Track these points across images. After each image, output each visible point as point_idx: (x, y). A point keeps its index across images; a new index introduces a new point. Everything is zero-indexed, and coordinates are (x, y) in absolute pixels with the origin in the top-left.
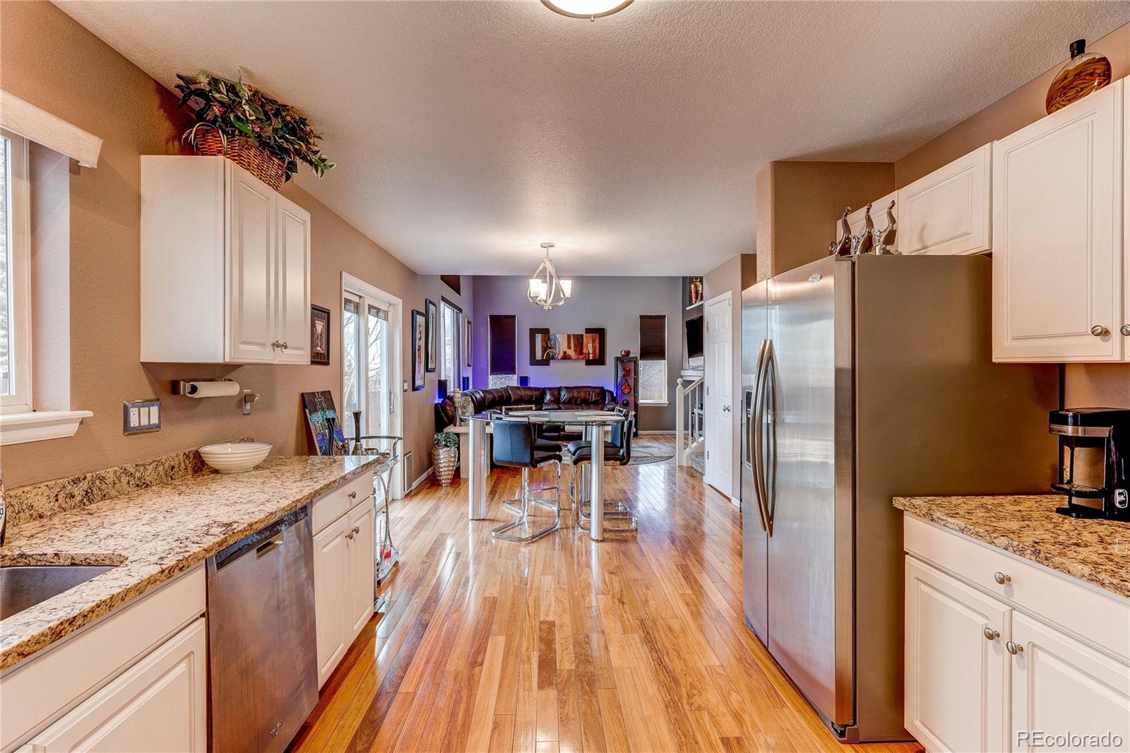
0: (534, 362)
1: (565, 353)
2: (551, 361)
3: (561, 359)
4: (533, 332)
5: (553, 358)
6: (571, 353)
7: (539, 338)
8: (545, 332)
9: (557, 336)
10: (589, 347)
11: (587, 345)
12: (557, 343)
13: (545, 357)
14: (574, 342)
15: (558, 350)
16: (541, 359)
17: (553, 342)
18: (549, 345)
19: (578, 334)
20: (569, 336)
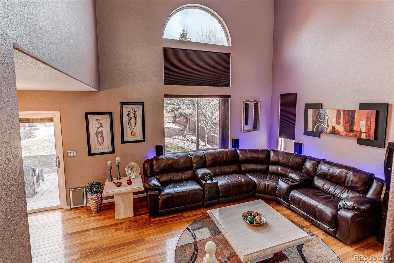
1: (334, 128)
2: (321, 134)
3: (330, 133)
5: (323, 132)
6: (340, 128)
10: (362, 125)
11: (359, 122)
12: (326, 118)
13: (314, 130)
14: (344, 118)
15: (327, 124)
16: (311, 131)
17: (322, 116)
18: (319, 119)
19: (349, 110)
20: (339, 111)
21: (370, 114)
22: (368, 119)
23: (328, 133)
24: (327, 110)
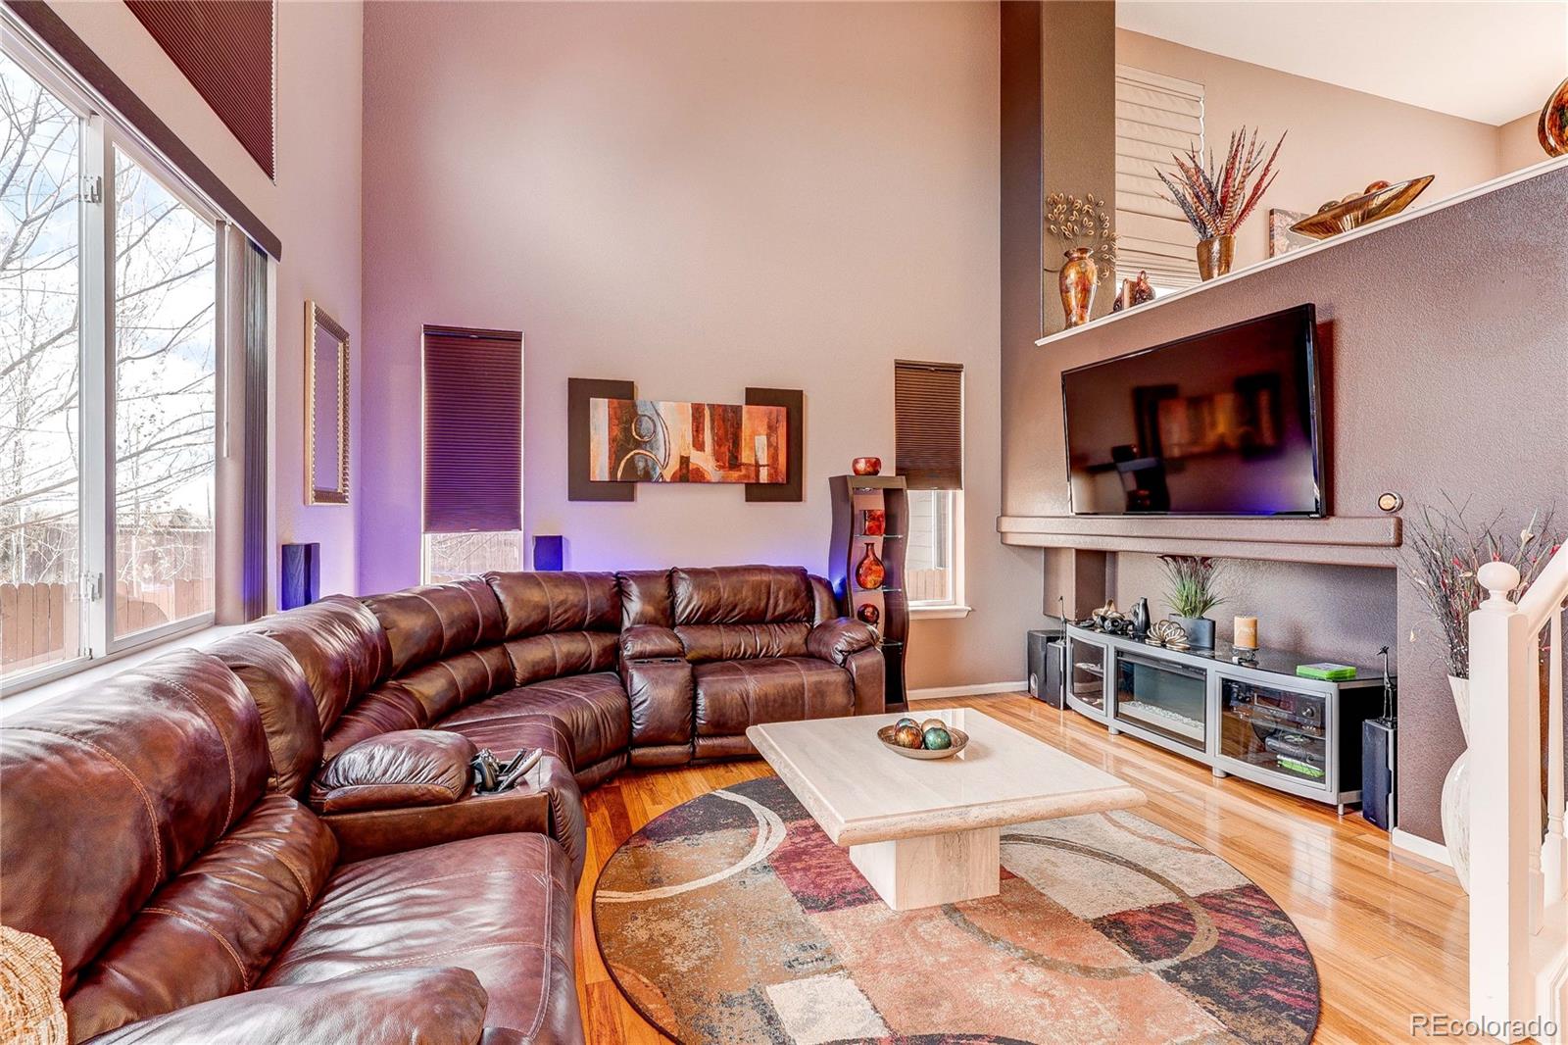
0: (582, 488)
1: (685, 461)
2: (640, 487)
3: (672, 481)
4: (581, 392)
5: (647, 477)
6: (704, 461)
7: (600, 410)
8: (621, 392)
9: (662, 407)
10: (759, 446)
11: (752, 439)
12: (659, 429)
13: (619, 474)
14: (712, 428)
15: (662, 450)
16: (607, 479)
17: (646, 424)
18: (634, 434)
19: (725, 406)
20: (697, 410)
21: (774, 415)
22: (772, 429)
23: (668, 480)
24: (661, 403)
